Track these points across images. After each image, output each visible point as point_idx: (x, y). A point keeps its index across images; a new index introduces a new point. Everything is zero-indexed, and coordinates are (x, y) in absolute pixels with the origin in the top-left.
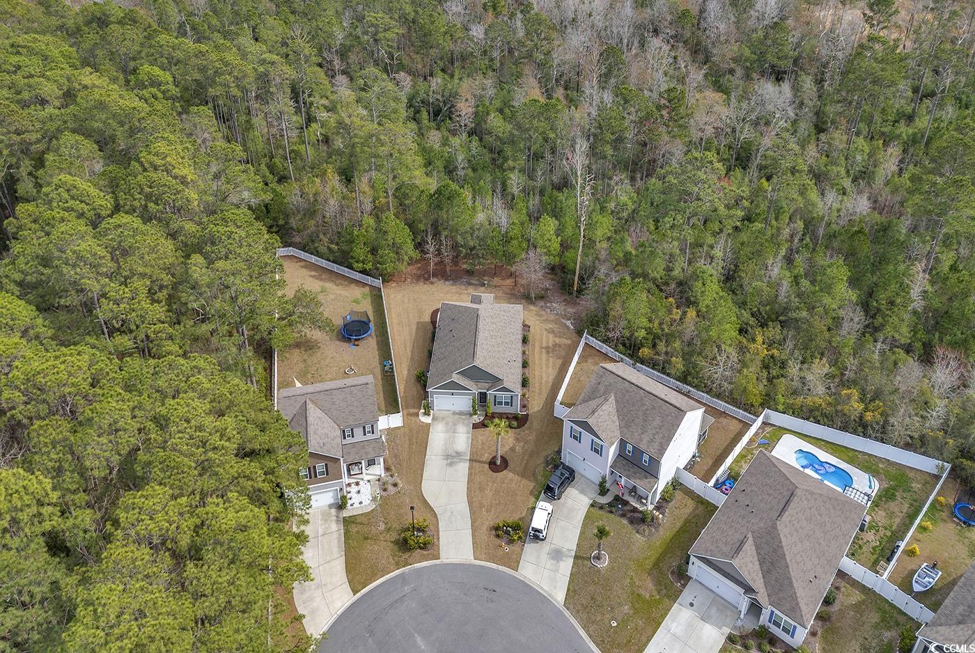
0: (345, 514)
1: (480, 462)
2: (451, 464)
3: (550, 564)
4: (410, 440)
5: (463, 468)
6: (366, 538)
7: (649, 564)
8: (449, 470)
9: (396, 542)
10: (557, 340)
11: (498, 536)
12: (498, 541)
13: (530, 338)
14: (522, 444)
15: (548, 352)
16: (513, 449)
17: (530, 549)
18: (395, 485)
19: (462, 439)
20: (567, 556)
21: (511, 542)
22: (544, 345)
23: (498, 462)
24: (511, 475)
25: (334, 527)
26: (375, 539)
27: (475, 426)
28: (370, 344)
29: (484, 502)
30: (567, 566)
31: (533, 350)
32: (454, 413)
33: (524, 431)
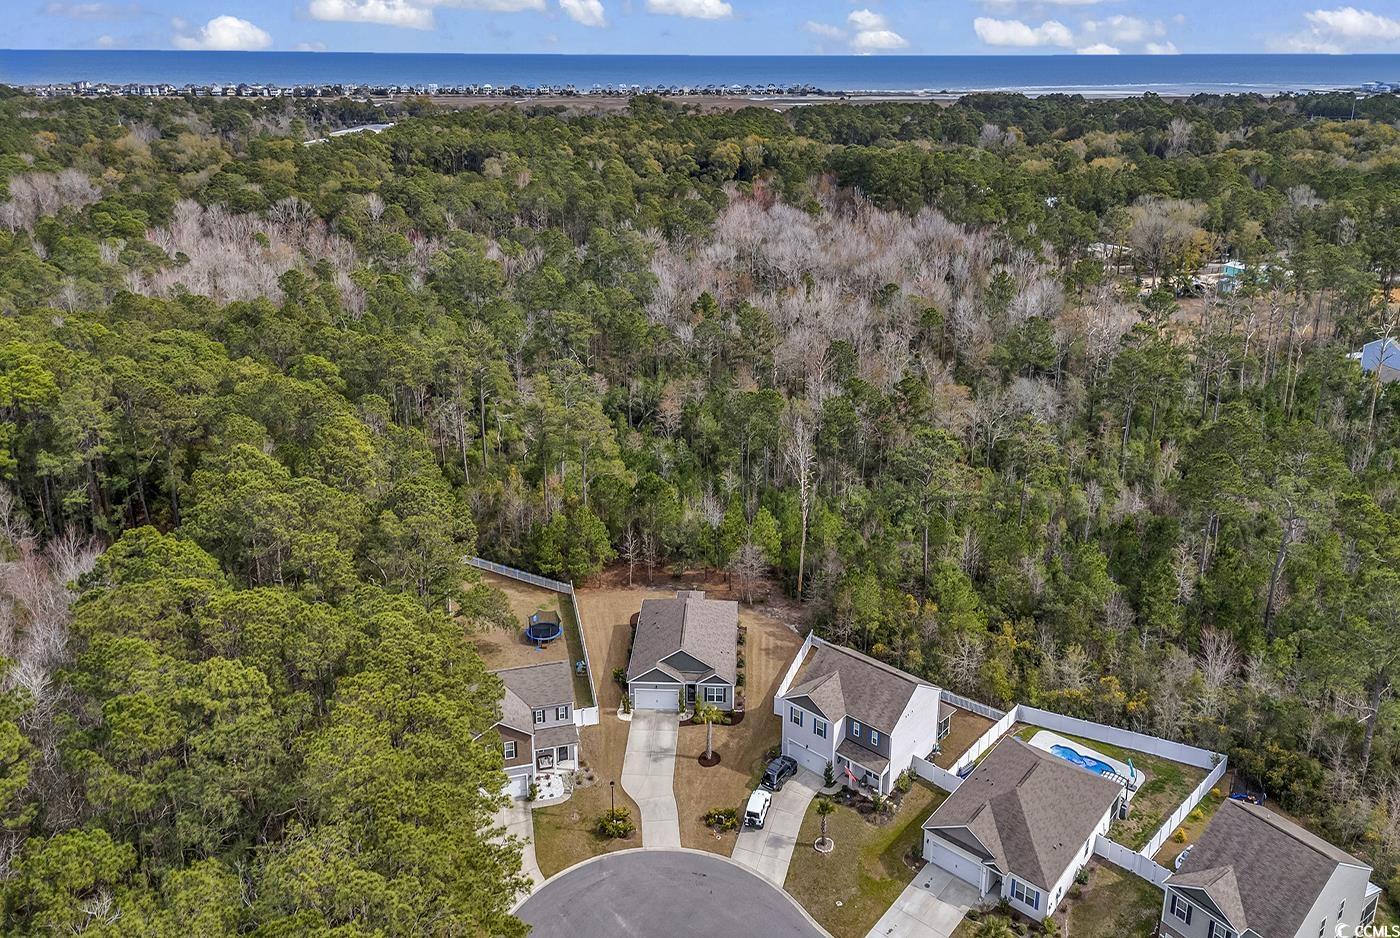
0: (534, 805)
1: (688, 757)
2: (655, 760)
3: (768, 850)
4: (607, 738)
5: (669, 764)
6: (559, 828)
7: (880, 850)
8: (654, 765)
9: (593, 832)
10: (779, 643)
11: (709, 825)
12: (709, 830)
13: (747, 639)
14: (736, 740)
15: (768, 654)
16: (726, 745)
17: (745, 838)
18: (591, 778)
19: (668, 736)
20: (788, 844)
21: (724, 830)
22: (763, 647)
23: (709, 756)
24: (723, 769)
25: (522, 817)
26: (569, 828)
27: (682, 724)
28: (560, 647)
29: (694, 795)
30: (787, 853)
31: (751, 651)
32: (658, 712)
33: (740, 728)
